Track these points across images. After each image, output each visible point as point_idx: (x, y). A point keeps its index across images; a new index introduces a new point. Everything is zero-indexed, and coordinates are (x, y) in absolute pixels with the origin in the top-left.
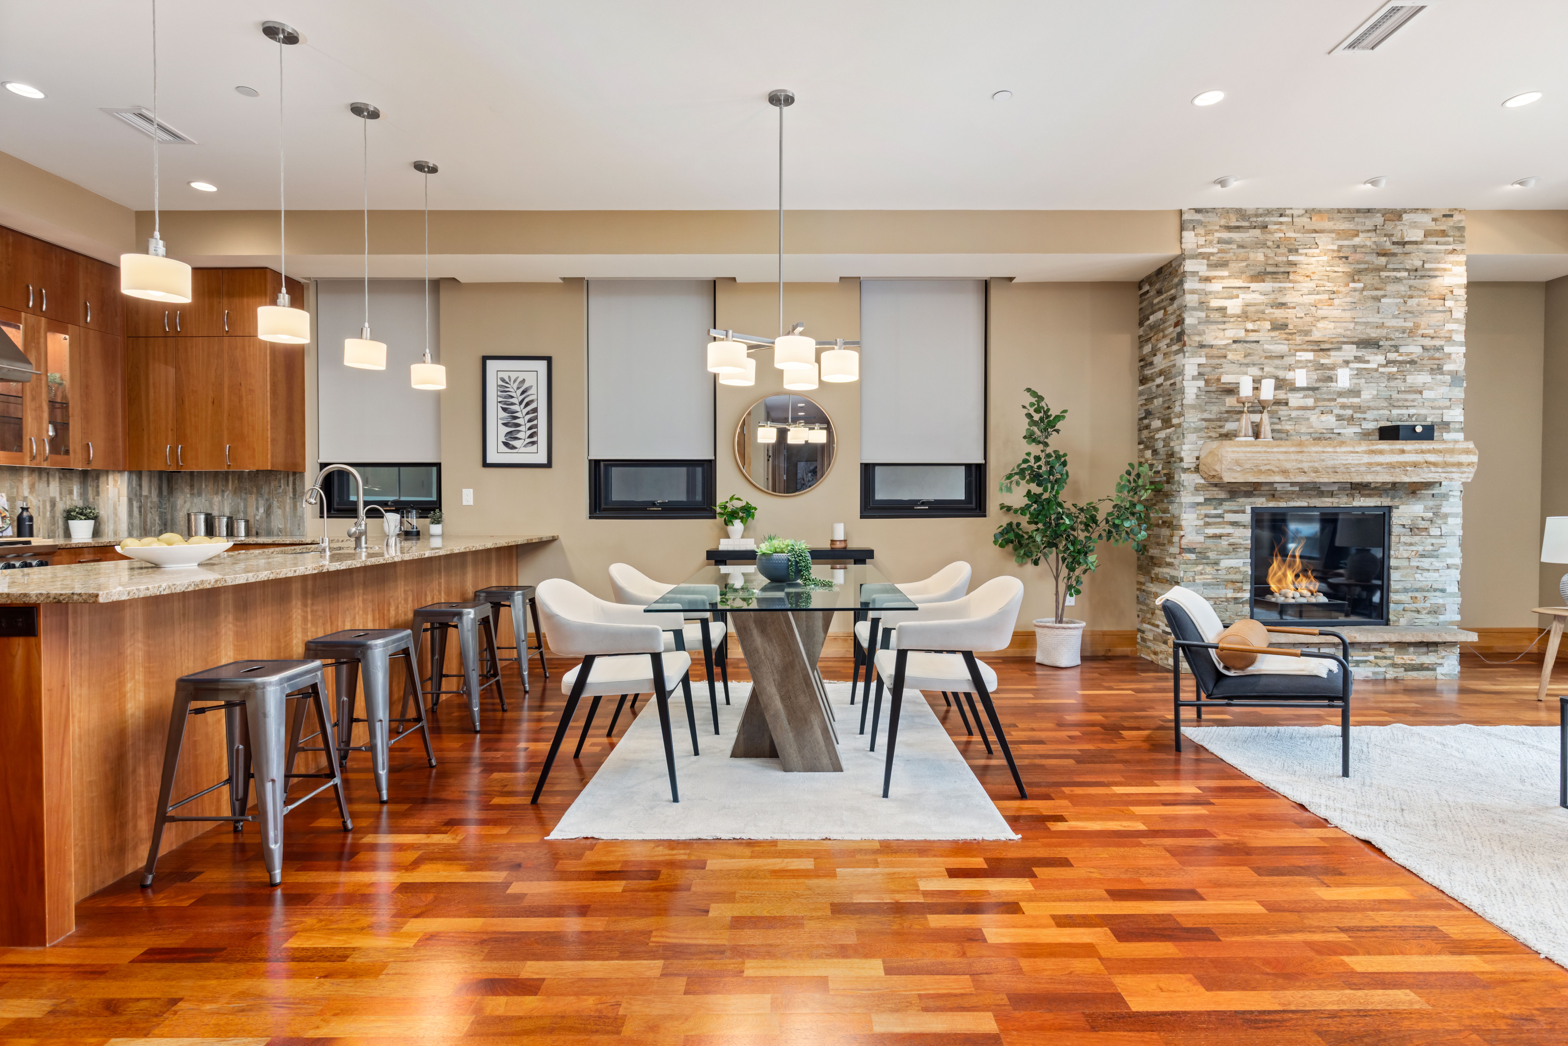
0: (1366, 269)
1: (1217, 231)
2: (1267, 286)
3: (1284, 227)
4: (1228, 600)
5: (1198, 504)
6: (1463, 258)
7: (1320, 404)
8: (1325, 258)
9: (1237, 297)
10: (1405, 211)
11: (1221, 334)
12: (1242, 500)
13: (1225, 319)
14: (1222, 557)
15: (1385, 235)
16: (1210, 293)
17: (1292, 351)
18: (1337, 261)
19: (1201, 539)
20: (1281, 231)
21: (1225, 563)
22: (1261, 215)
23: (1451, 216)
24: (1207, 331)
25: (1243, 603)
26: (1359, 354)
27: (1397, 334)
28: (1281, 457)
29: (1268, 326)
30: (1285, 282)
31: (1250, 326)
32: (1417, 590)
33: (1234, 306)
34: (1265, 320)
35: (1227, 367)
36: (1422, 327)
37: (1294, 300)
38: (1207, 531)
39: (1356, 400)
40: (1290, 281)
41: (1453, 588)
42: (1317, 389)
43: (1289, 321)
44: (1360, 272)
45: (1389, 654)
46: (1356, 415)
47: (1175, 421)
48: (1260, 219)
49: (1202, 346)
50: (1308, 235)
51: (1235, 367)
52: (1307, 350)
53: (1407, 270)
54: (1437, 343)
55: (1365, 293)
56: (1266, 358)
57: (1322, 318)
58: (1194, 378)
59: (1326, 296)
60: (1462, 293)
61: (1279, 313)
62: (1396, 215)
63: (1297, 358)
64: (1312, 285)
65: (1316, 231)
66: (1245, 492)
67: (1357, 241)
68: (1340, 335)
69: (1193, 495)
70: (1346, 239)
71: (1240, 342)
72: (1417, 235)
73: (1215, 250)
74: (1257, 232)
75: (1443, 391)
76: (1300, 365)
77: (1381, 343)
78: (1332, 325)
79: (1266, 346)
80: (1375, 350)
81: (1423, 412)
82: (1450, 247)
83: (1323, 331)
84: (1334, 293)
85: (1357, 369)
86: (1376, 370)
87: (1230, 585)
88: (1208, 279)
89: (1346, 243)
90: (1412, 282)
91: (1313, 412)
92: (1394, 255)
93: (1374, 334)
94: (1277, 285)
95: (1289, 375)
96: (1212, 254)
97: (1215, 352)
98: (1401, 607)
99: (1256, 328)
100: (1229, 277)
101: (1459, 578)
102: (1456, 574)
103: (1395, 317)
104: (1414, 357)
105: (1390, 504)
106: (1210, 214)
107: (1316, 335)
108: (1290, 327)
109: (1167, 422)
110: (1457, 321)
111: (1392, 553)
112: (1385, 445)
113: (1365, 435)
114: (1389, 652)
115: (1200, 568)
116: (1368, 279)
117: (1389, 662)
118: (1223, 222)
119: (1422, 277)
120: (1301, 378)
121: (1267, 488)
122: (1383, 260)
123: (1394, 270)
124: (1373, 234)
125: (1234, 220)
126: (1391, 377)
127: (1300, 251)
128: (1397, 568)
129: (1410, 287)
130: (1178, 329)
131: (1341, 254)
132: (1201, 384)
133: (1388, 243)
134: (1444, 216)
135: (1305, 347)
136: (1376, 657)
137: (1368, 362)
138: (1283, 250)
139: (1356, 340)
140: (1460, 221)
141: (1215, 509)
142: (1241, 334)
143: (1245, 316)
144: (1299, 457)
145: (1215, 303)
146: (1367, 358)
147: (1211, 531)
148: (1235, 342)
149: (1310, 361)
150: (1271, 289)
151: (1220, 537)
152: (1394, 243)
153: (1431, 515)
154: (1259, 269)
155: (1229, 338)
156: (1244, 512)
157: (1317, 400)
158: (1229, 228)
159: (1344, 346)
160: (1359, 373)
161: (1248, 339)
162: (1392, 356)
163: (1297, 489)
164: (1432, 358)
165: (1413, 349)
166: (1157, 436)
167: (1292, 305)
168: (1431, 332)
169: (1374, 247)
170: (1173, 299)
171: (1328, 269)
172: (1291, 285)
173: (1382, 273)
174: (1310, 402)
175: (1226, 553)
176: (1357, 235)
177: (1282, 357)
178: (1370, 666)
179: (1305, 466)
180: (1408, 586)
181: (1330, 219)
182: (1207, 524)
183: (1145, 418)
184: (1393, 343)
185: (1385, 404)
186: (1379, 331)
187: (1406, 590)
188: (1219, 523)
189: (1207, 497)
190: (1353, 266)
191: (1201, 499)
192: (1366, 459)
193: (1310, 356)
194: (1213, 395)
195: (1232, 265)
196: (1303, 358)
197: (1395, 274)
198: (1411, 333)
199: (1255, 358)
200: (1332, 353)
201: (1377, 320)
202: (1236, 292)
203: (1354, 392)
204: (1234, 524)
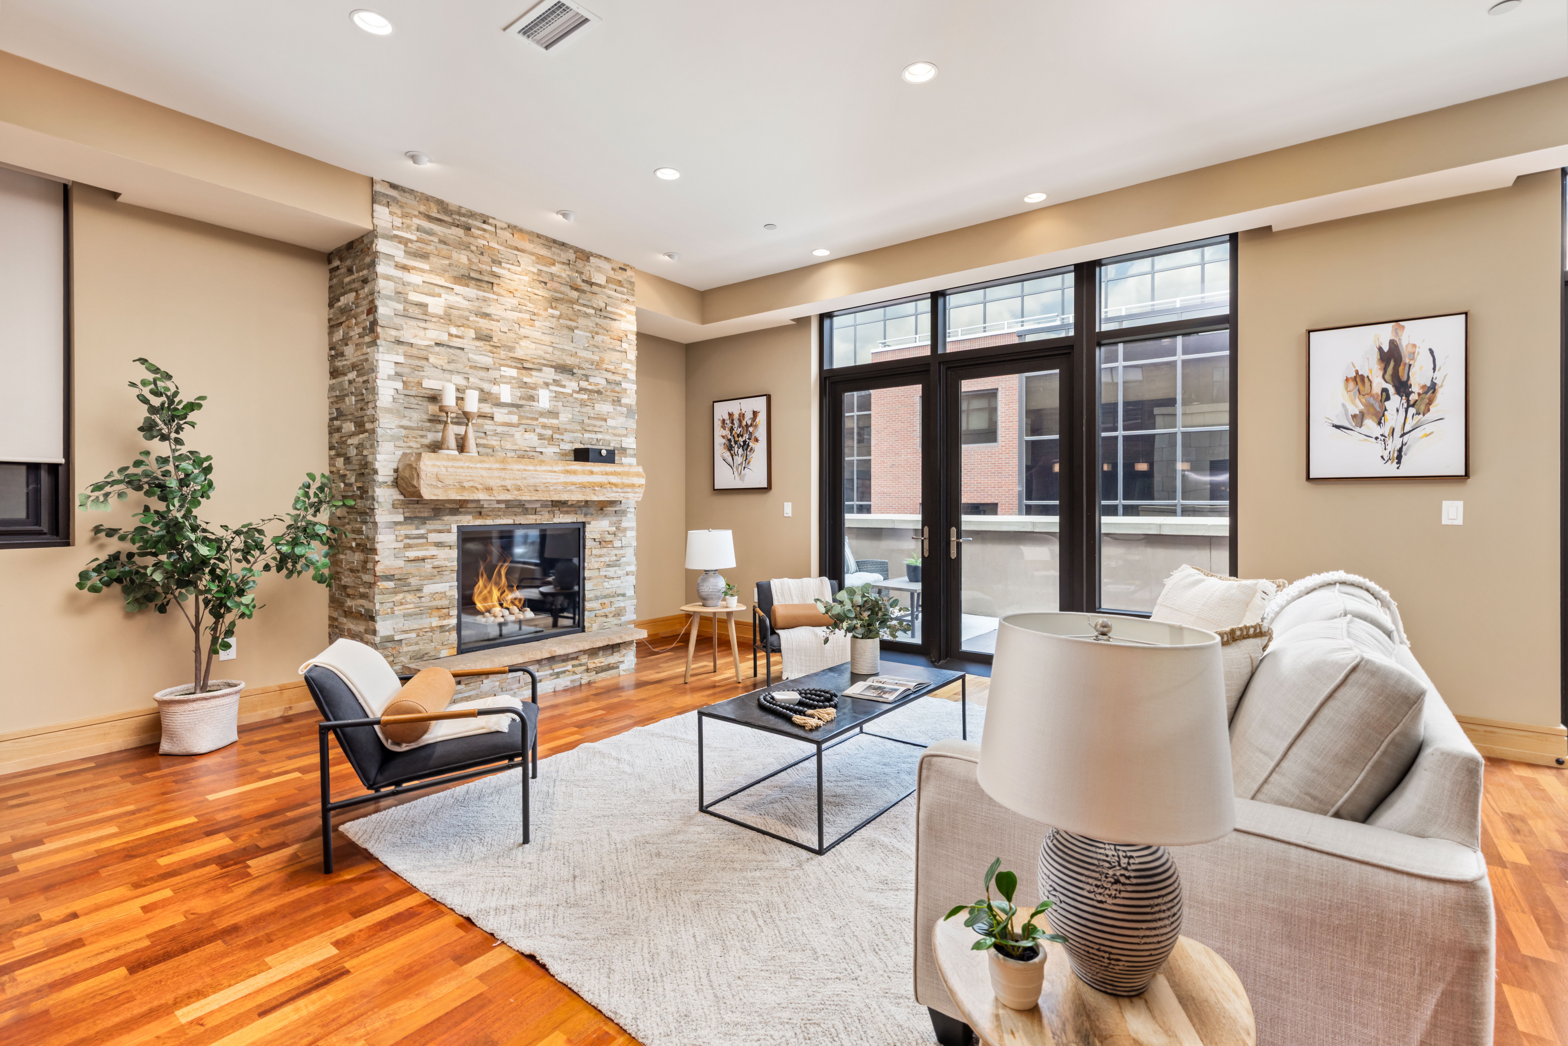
0: (562, 299)
1: (415, 216)
2: (471, 292)
3: (487, 235)
4: (432, 630)
5: (397, 523)
6: (633, 309)
7: (524, 422)
8: (526, 278)
9: (440, 296)
10: (592, 255)
11: (421, 333)
12: (447, 519)
13: (425, 317)
14: (425, 582)
15: (577, 272)
16: (409, 284)
17: (497, 365)
18: (537, 284)
19: (401, 563)
20: (484, 238)
21: (429, 589)
22: (464, 215)
23: (625, 270)
24: (405, 326)
25: (449, 631)
26: (557, 378)
27: (587, 365)
28: (484, 473)
29: (472, 334)
30: (489, 292)
31: (454, 330)
32: (605, 597)
33: (436, 305)
34: (469, 327)
35: (429, 371)
36: (606, 362)
37: (498, 313)
38: (407, 554)
39: (555, 422)
40: (494, 293)
41: (630, 592)
42: (521, 406)
43: (494, 334)
44: (557, 300)
45: (584, 661)
46: (556, 436)
47: (368, 426)
48: (463, 219)
49: (399, 342)
50: (510, 251)
51: (438, 373)
52: (511, 367)
53: (594, 308)
54: (617, 378)
55: (561, 321)
56: (471, 367)
57: (525, 337)
58: (390, 378)
59: (527, 316)
60: (633, 338)
61: (483, 323)
62: (585, 256)
63: (502, 373)
64: (515, 302)
65: (518, 249)
66: (451, 509)
67: (554, 269)
68: (540, 357)
69: (390, 513)
70: (544, 265)
71: (443, 345)
72: (599, 279)
73: (414, 238)
74: (460, 232)
75: (622, 420)
76: (505, 380)
77: (575, 371)
78: (533, 346)
79: (471, 356)
80: (570, 377)
81: (608, 437)
82: (625, 297)
83: (525, 350)
84: (535, 314)
85: (556, 392)
86: (571, 395)
87: (435, 613)
88: (405, 268)
89: (544, 269)
90: (598, 320)
91: (517, 429)
92: (584, 292)
93: (569, 361)
94: (481, 294)
95: (495, 389)
96: (411, 241)
97: (415, 352)
98: (593, 613)
99: (460, 334)
100: (431, 271)
101: (634, 582)
102: (632, 580)
103: (585, 349)
104: (600, 387)
105: (584, 520)
106: (407, 195)
107: (519, 353)
108: (495, 339)
109: (360, 426)
110: (630, 362)
111: (586, 564)
112: (578, 466)
113: (563, 455)
114: (584, 659)
115: (400, 596)
116: (563, 308)
117: (584, 668)
118: (422, 208)
119: (605, 317)
120: (506, 393)
121: (473, 505)
122: (575, 294)
123: (584, 305)
124: (566, 267)
125: (435, 211)
126: (583, 404)
127: (503, 264)
128: (590, 579)
129: (597, 324)
130: (371, 317)
131: (541, 279)
132: (399, 385)
133: (579, 280)
134: (621, 268)
135: (509, 362)
136: (573, 666)
137: (564, 386)
138: (485, 258)
139: (554, 364)
140: (631, 277)
141: (417, 528)
142: (444, 338)
143: (447, 318)
144: (503, 474)
145: (414, 297)
146: (563, 383)
147: (412, 554)
148: (437, 344)
149: (514, 378)
150: (475, 296)
151: (423, 560)
152: (583, 281)
153: (614, 529)
154: (462, 272)
155: (431, 340)
156: (449, 531)
157: (521, 417)
158: (429, 218)
159: (544, 368)
160: (557, 396)
161: (451, 344)
162: (584, 384)
163: (503, 506)
164: (613, 391)
165: (599, 381)
166: (350, 442)
167: (496, 318)
168: (611, 367)
169: (568, 280)
170: (365, 281)
171: (529, 290)
172: (495, 297)
173: (575, 306)
174: (514, 419)
175: (431, 578)
176: (554, 264)
177: (488, 369)
178: (569, 675)
179: (509, 484)
180: (598, 593)
181: (531, 241)
182: (408, 547)
183: (337, 419)
184: (584, 372)
185: (579, 428)
186: (573, 359)
187: (597, 598)
188: (422, 545)
189: (407, 515)
190: (551, 293)
191: (401, 518)
192: (563, 478)
193: (513, 372)
194: (412, 400)
195: (433, 259)
196: (507, 374)
197: (584, 309)
198: (598, 365)
199: (460, 367)
200: (534, 373)
201: (571, 349)
202: (437, 290)
203: (553, 414)
204: (439, 545)
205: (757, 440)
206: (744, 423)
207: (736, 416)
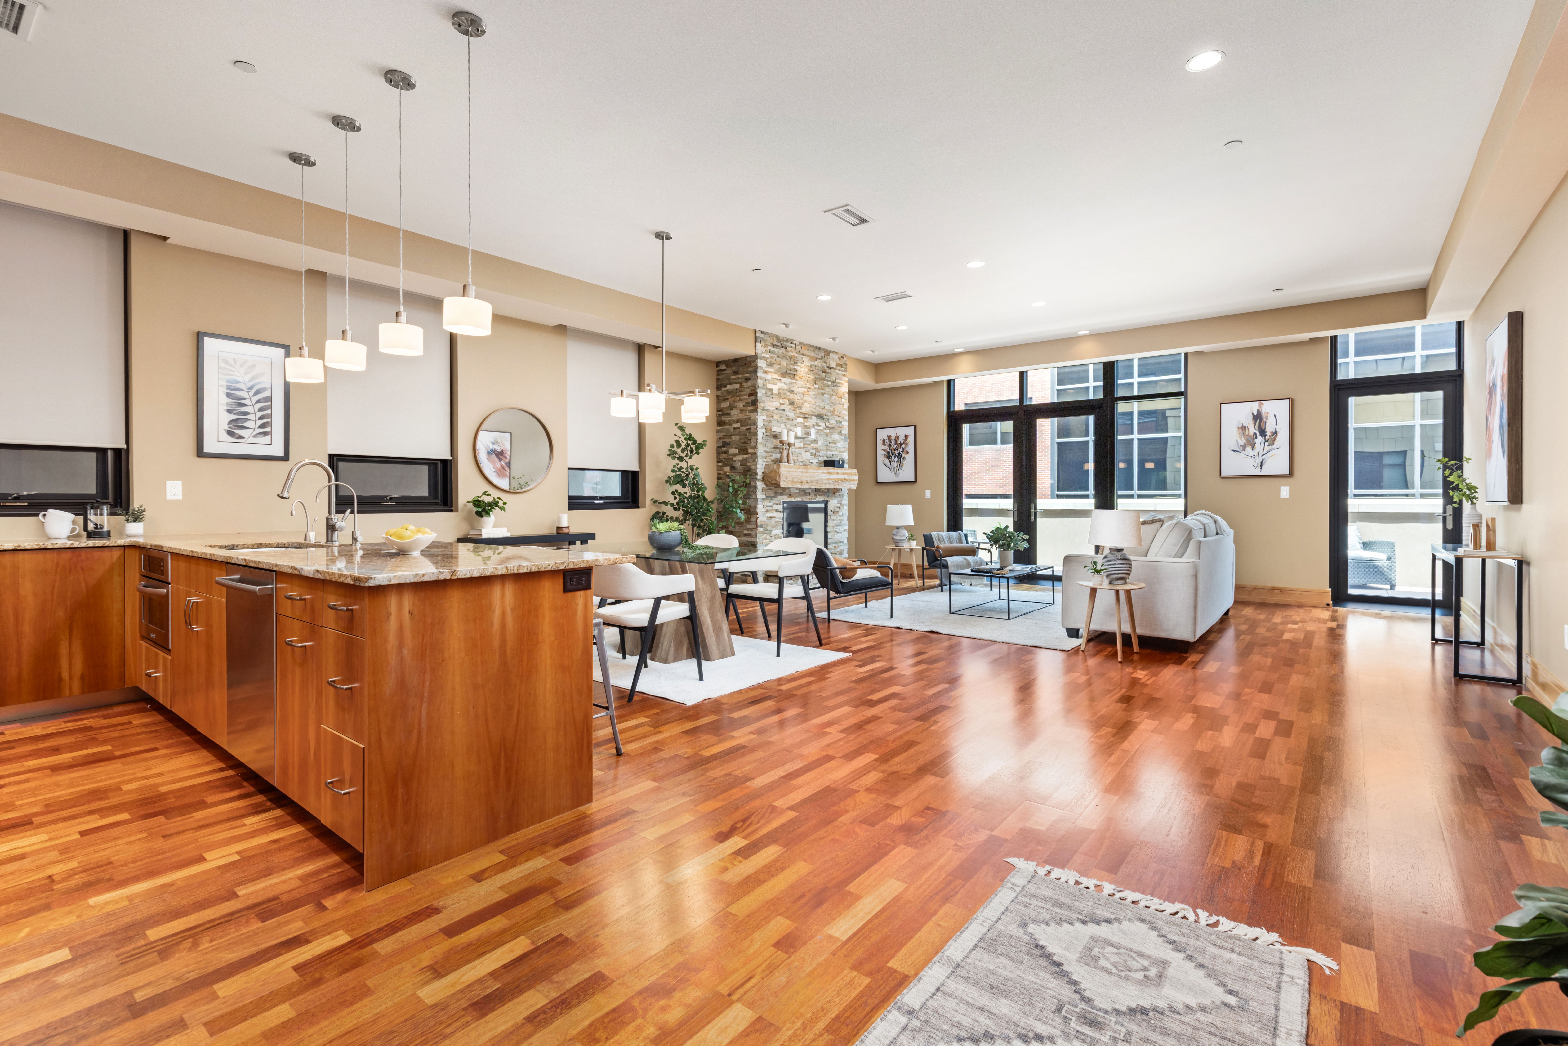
0: (819, 378)
1: (768, 345)
2: (787, 380)
5: (764, 499)
6: (846, 379)
7: (806, 446)
8: (806, 370)
9: (777, 384)
10: (830, 351)
11: (771, 404)
12: (779, 497)
13: (773, 396)
15: (825, 362)
16: (767, 380)
17: (796, 417)
18: (810, 372)
19: (765, 519)
20: (791, 351)
22: (784, 341)
23: (844, 358)
24: (766, 401)
26: (817, 422)
27: (828, 413)
28: (801, 474)
29: (787, 402)
30: (793, 379)
31: (781, 401)
33: (776, 389)
34: (787, 398)
35: (773, 423)
36: (836, 410)
37: (796, 390)
38: (767, 514)
39: (817, 446)
40: (795, 379)
42: (805, 438)
43: (795, 401)
44: (817, 379)
46: (817, 453)
47: (750, 451)
48: (784, 343)
49: (765, 409)
50: (800, 356)
51: (776, 423)
52: (801, 417)
53: (831, 381)
54: (840, 419)
55: (819, 390)
57: (805, 401)
58: (762, 427)
59: (806, 390)
60: (847, 396)
61: (791, 396)
62: (828, 353)
63: (798, 421)
64: (802, 383)
65: (803, 355)
66: (781, 492)
67: (816, 363)
68: (812, 411)
69: (762, 494)
70: (813, 361)
71: (778, 409)
72: (833, 365)
73: (768, 356)
74: (783, 350)
75: (842, 443)
76: (799, 425)
77: (824, 417)
78: (809, 405)
79: (787, 413)
80: (822, 421)
81: (837, 453)
82: (843, 373)
83: (807, 408)
84: (809, 388)
85: (817, 429)
86: (822, 431)
88: (766, 372)
89: (813, 363)
90: (833, 388)
91: (803, 450)
92: (827, 373)
93: (822, 412)
94: (790, 380)
96: (768, 358)
97: (769, 413)
99: (783, 402)
100: (774, 372)
101: (847, 536)
102: (846, 534)
103: (828, 404)
104: (834, 425)
105: (828, 499)
106: (766, 335)
107: (804, 410)
108: (795, 404)
109: (743, 451)
110: (845, 408)
111: (828, 524)
112: (826, 470)
113: (820, 463)
115: (765, 534)
116: (819, 383)
118: (771, 341)
119: (836, 386)
120: (800, 432)
121: (789, 491)
122: (824, 375)
124: (821, 361)
125: (775, 341)
126: (827, 435)
127: (798, 364)
128: (830, 532)
129: (832, 390)
130: (753, 398)
131: (811, 369)
132: (765, 431)
133: (825, 366)
134: (842, 357)
135: (800, 415)
137: (820, 426)
138: (792, 362)
139: (816, 414)
140: (846, 361)
141: (770, 502)
142: (778, 405)
143: (780, 395)
144: (806, 475)
145: (769, 386)
146: (820, 424)
147: (769, 515)
148: (776, 409)
149: (802, 423)
150: (788, 382)
151: (774, 517)
152: (827, 367)
153: (839, 505)
154: (784, 370)
155: (774, 407)
156: (784, 504)
157: (804, 444)
158: (773, 345)
159: (813, 417)
160: (818, 431)
161: (781, 408)
162: (827, 424)
163: (799, 491)
164: (839, 427)
165: (833, 422)
166: (734, 459)
167: (796, 392)
168: (838, 414)
169: (821, 367)
170: (747, 379)
171: (807, 375)
172: (795, 381)
173: (824, 382)
174: (802, 445)
175: (774, 527)
176: (816, 360)
177: (793, 420)
179: (802, 480)
180: (833, 540)
181: (807, 349)
182: (767, 511)
183: (723, 446)
184: (827, 418)
185: (826, 448)
187: (833, 543)
188: (773, 510)
189: (769, 494)
190: (815, 376)
191: (766, 494)
192: (827, 476)
193: (802, 420)
194: (769, 438)
195: (775, 366)
196: (800, 422)
197: (828, 382)
198: (832, 413)
199: (783, 419)
200: (809, 420)
201: (823, 405)
202: (776, 381)
203: (815, 441)
204: (777, 510)
205: (907, 453)
206: (899, 442)
207: (893, 438)
